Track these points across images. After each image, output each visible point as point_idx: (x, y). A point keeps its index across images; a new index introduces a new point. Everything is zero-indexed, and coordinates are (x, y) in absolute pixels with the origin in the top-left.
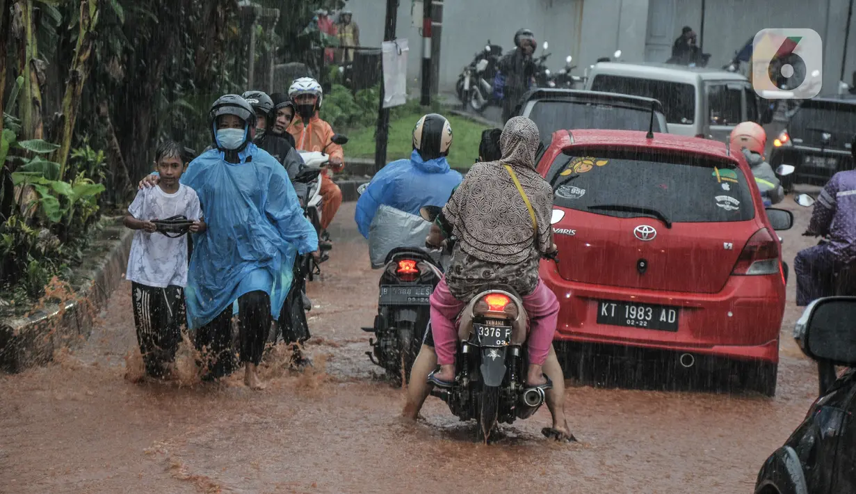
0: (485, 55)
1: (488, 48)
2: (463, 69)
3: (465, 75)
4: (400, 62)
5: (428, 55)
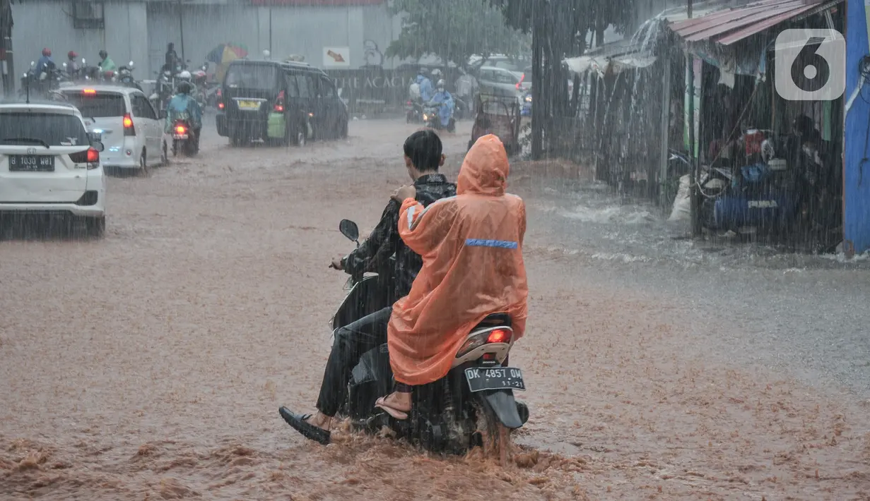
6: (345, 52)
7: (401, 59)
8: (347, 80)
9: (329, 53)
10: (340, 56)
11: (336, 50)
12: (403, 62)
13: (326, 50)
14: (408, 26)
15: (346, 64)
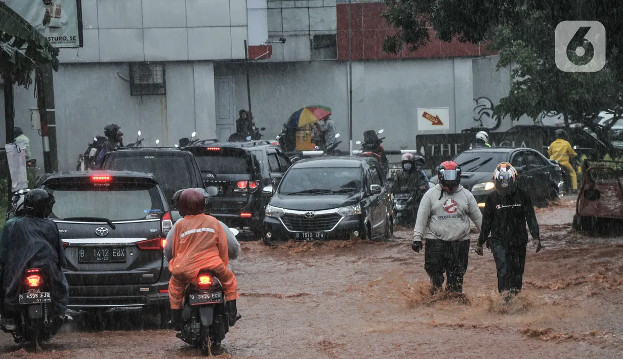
0: (94, 145)
1: (96, 139)
2: (78, 157)
3: (80, 161)
4: (20, 158)
5: (47, 149)
6: (443, 114)
7: (513, 119)
8: (446, 146)
9: (425, 115)
10: (437, 118)
11: (433, 112)
12: (516, 123)
13: (420, 112)
14: (521, 79)
15: (445, 128)
